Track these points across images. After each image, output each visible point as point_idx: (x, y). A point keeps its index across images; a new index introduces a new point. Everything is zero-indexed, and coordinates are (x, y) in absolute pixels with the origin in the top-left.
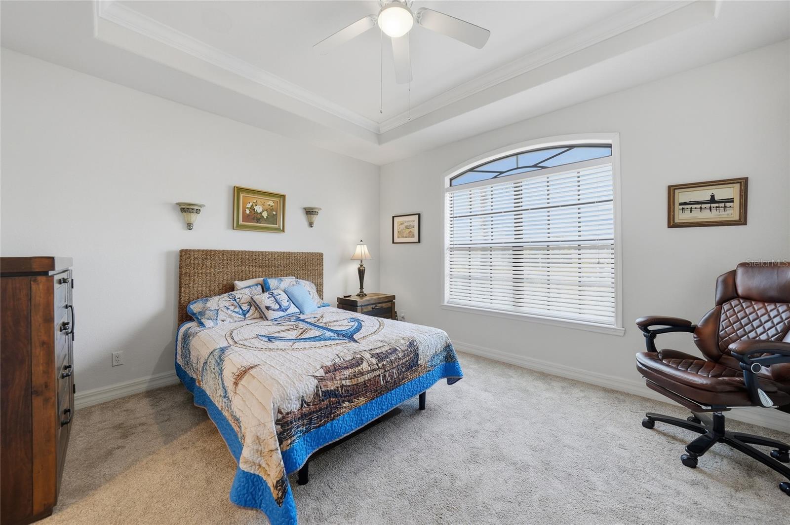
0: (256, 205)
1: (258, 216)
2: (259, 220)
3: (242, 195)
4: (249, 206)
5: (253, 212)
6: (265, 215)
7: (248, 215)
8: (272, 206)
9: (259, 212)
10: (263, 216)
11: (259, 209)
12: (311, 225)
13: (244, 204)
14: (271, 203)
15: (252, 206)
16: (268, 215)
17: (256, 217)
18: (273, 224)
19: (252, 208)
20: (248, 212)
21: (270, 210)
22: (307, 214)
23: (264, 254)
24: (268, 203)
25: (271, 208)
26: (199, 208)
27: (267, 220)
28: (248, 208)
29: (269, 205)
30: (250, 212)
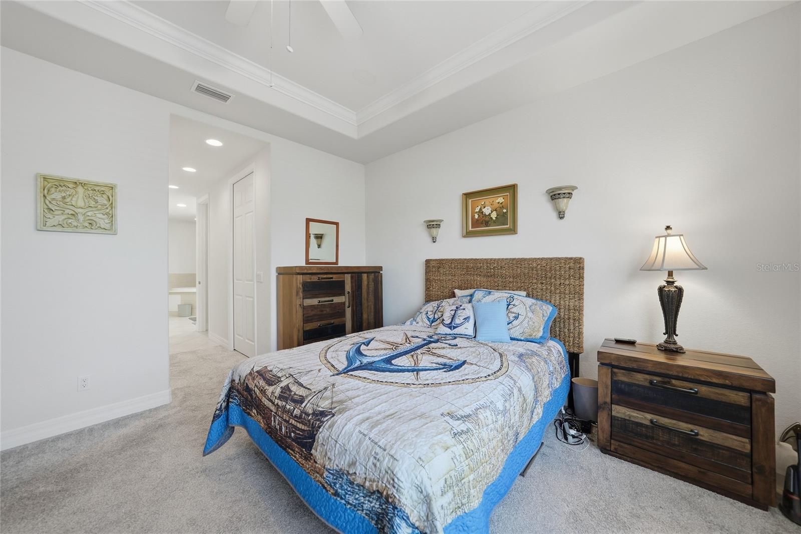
0: (484, 207)
1: (487, 219)
2: (488, 223)
3: (470, 200)
4: (477, 210)
5: (481, 216)
6: (494, 215)
7: (477, 220)
8: (501, 203)
9: (487, 214)
10: (492, 218)
11: (487, 211)
12: (561, 215)
13: (473, 209)
14: (501, 200)
15: (481, 209)
16: (497, 216)
17: (485, 221)
18: (504, 225)
19: (481, 212)
20: (476, 216)
21: (498, 209)
22: (552, 200)
23: (488, 261)
24: (497, 201)
25: (501, 206)
26: (438, 223)
27: (497, 222)
28: (477, 212)
29: (498, 203)
30: (479, 216)
